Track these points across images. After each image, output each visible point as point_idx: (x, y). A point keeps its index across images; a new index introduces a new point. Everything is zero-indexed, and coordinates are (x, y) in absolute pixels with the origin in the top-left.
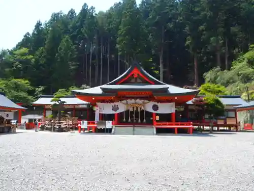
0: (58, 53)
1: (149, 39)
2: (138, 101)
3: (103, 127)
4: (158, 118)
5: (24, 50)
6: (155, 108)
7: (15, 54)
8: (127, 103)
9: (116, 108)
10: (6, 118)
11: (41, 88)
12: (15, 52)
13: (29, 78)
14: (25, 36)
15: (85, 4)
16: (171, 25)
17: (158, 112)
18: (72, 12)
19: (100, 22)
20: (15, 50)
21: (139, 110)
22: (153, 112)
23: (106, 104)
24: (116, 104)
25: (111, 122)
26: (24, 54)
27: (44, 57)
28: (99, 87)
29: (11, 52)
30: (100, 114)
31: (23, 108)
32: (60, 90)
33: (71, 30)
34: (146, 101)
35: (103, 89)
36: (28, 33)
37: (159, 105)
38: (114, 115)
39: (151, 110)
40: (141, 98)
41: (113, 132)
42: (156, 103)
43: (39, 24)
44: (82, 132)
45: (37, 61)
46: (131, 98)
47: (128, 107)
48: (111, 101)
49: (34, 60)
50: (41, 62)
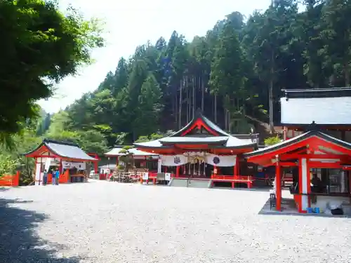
0: (141, 94)
1: (254, 69)
2: (198, 153)
3: (162, 179)
4: (215, 171)
5: (106, 92)
6: (216, 161)
7: (97, 97)
8: (188, 156)
9: (177, 161)
10: (79, 169)
11: (123, 135)
12: (97, 95)
13: (111, 123)
14: (108, 75)
15: (175, 32)
16: (285, 48)
17: (218, 165)
18: (161, 41)
19: (191, 53)
20: (96, 92)
21: (200, 163)
22: (214, 165)
23: (168, 156)
24: (178, 156)
25: (169, 174)
26: (105, 97)
27: (127, 100)
28: (157, 141)
29: (93, 96)
30: (162, 166)
31: (93, 159)
32: (141, 137)
33: (158, 65)
34: (207, 154)
35: (162, 142)
36: (111, 72)
37: (221, 158)
38: (176, 167)
39: (212, 163)
40: (201, 151)
41: (169, 184)
42: (217, 156)
43: (122, 61)
44: (144, 183)
45: (119, 104)
46: (192, 150)
47: (188, 159)
48: (173, 154)
49: (115, 103)
50: (124, 106)
